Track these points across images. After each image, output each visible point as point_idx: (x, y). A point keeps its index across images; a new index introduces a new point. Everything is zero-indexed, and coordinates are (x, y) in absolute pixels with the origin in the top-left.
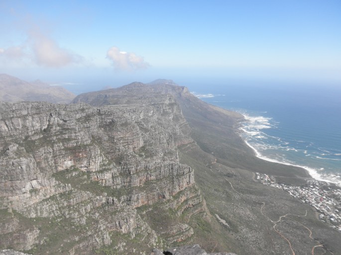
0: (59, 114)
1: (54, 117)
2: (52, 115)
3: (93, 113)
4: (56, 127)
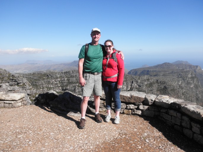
0: (137, 82)
1: (134, 83)
2: (133, 82)
3: (153, 82)
4: (135, 89)
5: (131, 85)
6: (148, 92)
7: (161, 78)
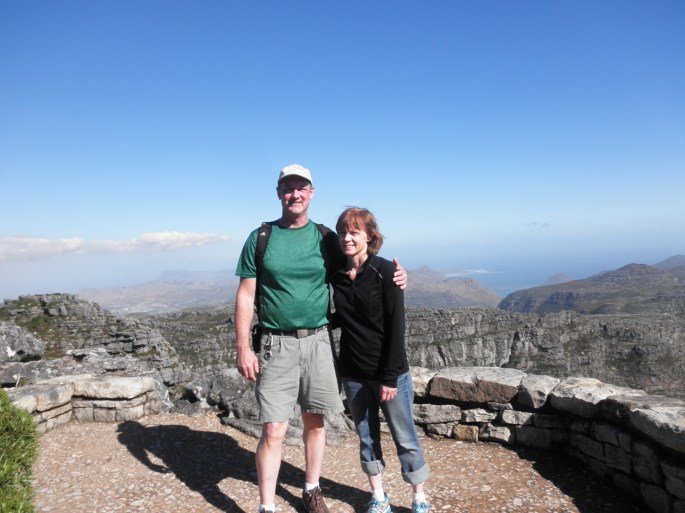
0: (533, 335)
1: (522, 339)
2: (520, 335)
3: (591, 334)
4: (526, 361)
5: (510, 345)
6: (574, 369)
7: (618, 320)
